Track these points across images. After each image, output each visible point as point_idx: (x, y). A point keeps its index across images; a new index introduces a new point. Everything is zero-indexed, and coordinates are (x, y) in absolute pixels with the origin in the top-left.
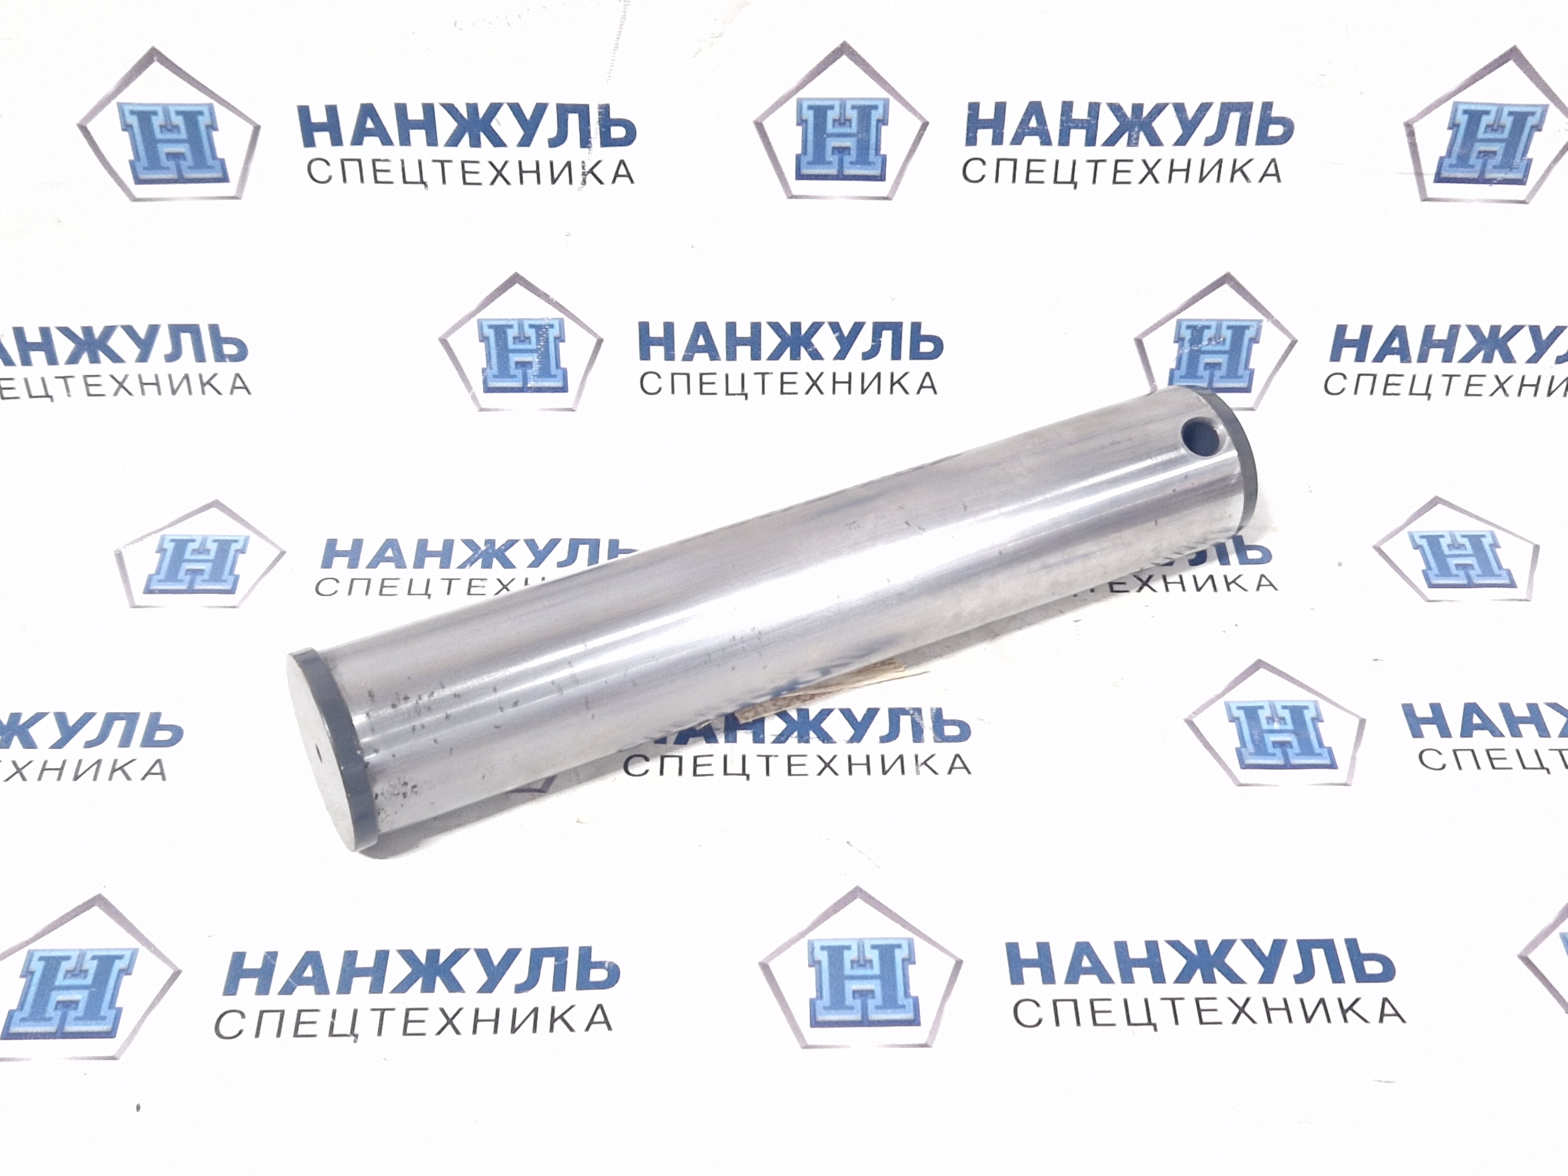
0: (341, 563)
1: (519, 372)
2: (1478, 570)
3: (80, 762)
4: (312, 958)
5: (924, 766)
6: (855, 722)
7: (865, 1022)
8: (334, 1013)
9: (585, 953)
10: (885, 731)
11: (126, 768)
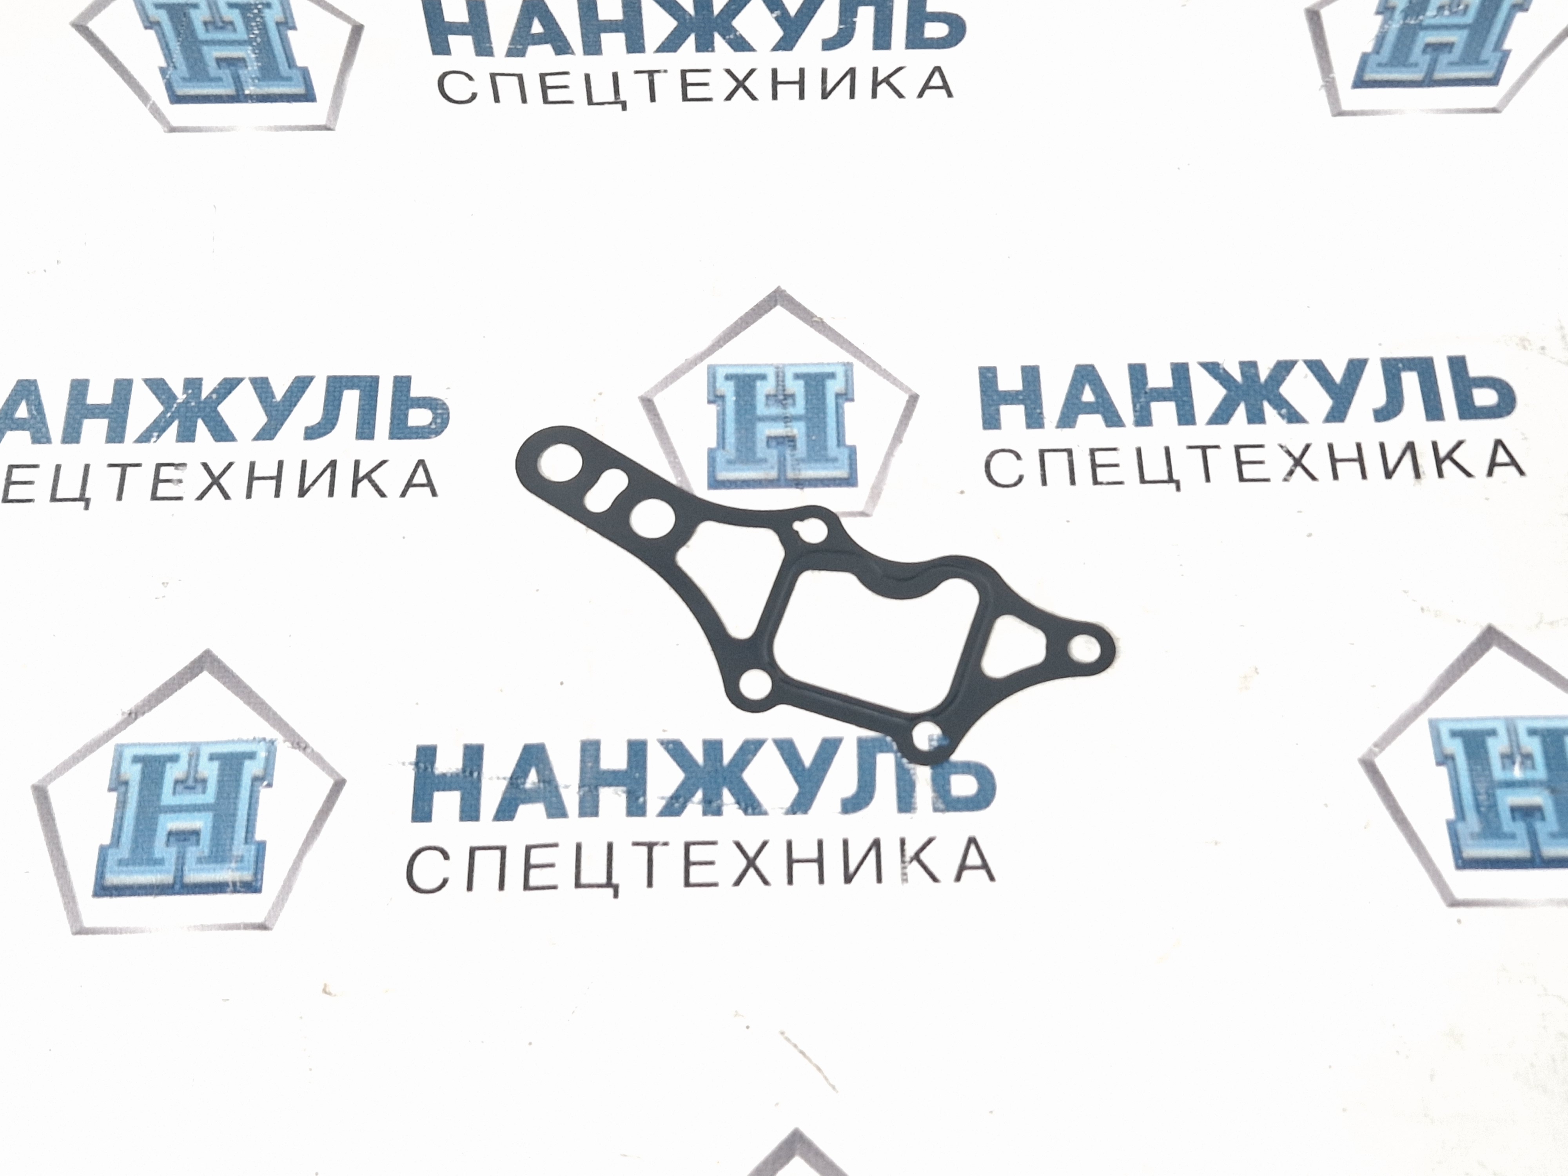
5: (915, 863)
6: (800, 769)
10: (850, 788)
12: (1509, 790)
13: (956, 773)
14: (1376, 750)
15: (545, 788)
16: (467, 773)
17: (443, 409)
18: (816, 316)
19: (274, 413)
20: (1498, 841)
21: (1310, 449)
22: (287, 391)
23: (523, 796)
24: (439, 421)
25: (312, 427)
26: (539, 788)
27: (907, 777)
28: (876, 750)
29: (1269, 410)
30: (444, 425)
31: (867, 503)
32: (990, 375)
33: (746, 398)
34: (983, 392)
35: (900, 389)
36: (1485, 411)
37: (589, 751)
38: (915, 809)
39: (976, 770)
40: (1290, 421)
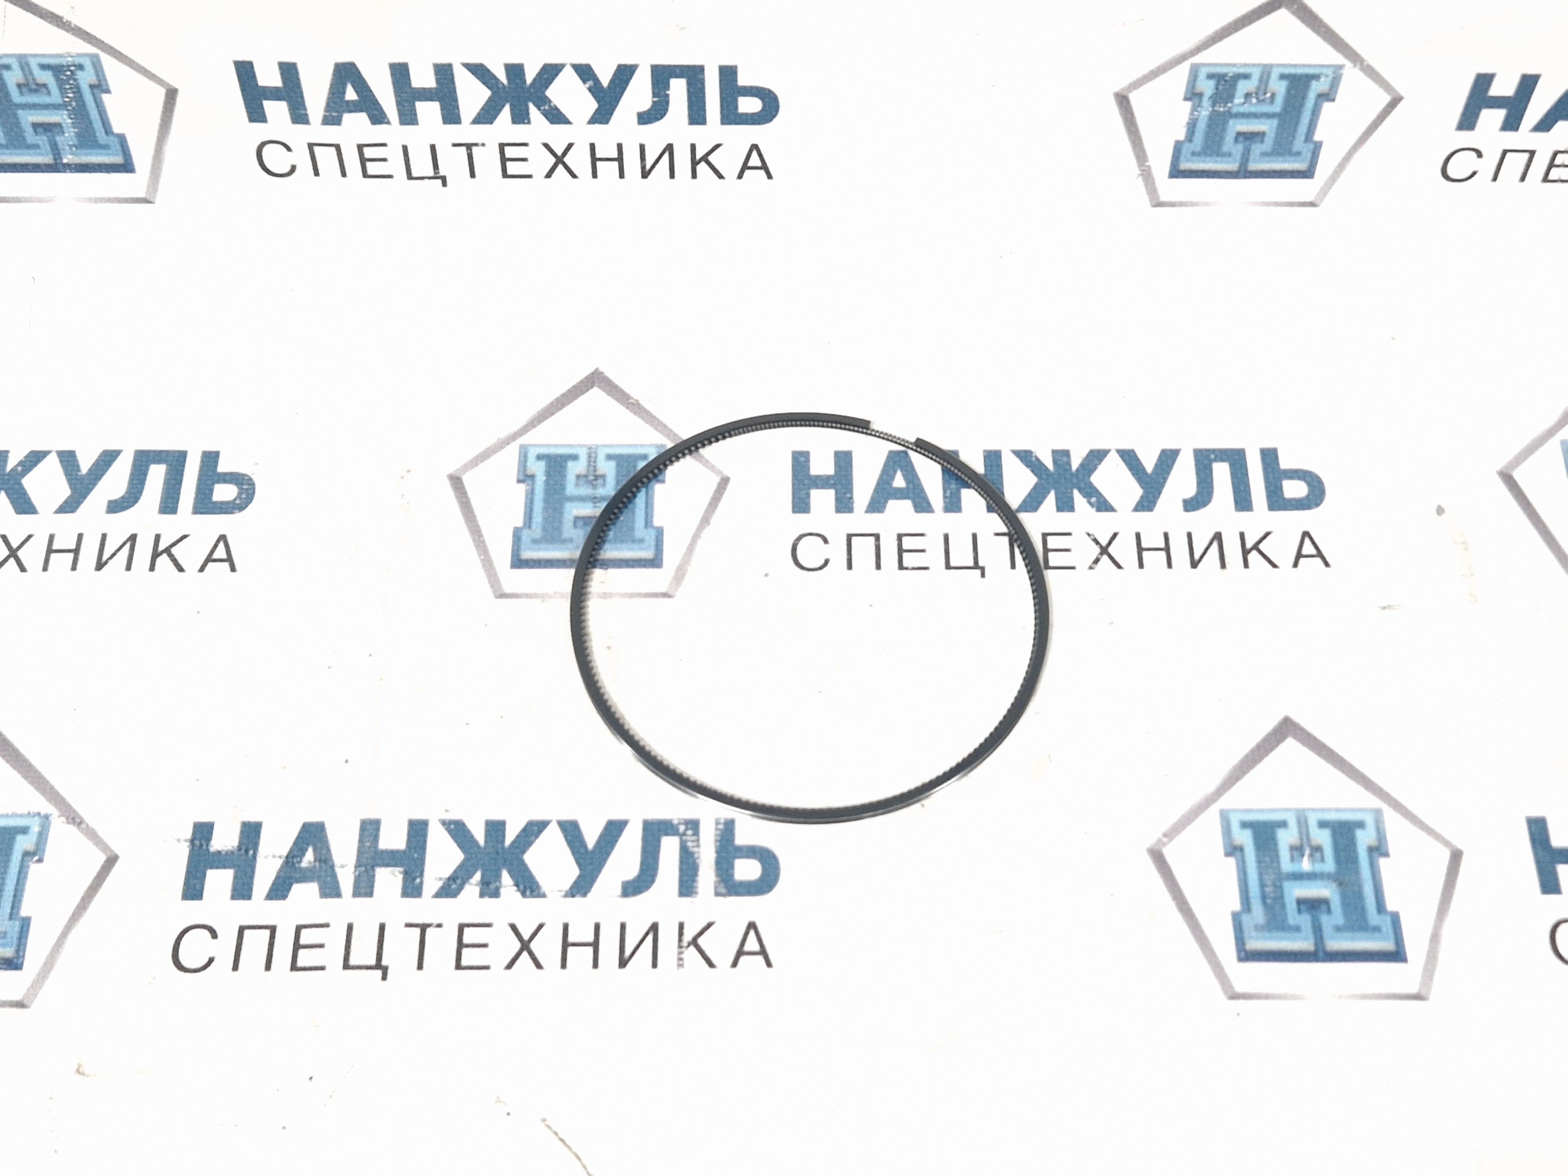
12: (1297, 883)
13: (740, 857)
14: (1165, 840)
15: (320, 867)
16: (243, 851)
17: (249, 485)
18: (632, 398)
19: (78, 486)
20: (1282, 934)
21: (1118, 537)
22: (94, 464)
23: (297, 876)
24: (244, 496)
25: (115, 501)
26: (315, 866)
27: (691, 861)
28: (662, 833)
29: (1078, 498)
30: (249, 501)
31: (670, 584)
32: (802, 459)
33: (556, 478)
34: (795, 476)
35: (712, 471)
36: (1294, 502)
37: (369, 830)
38: (696, 893)
39: (761, 854)
40: (1099, 510)
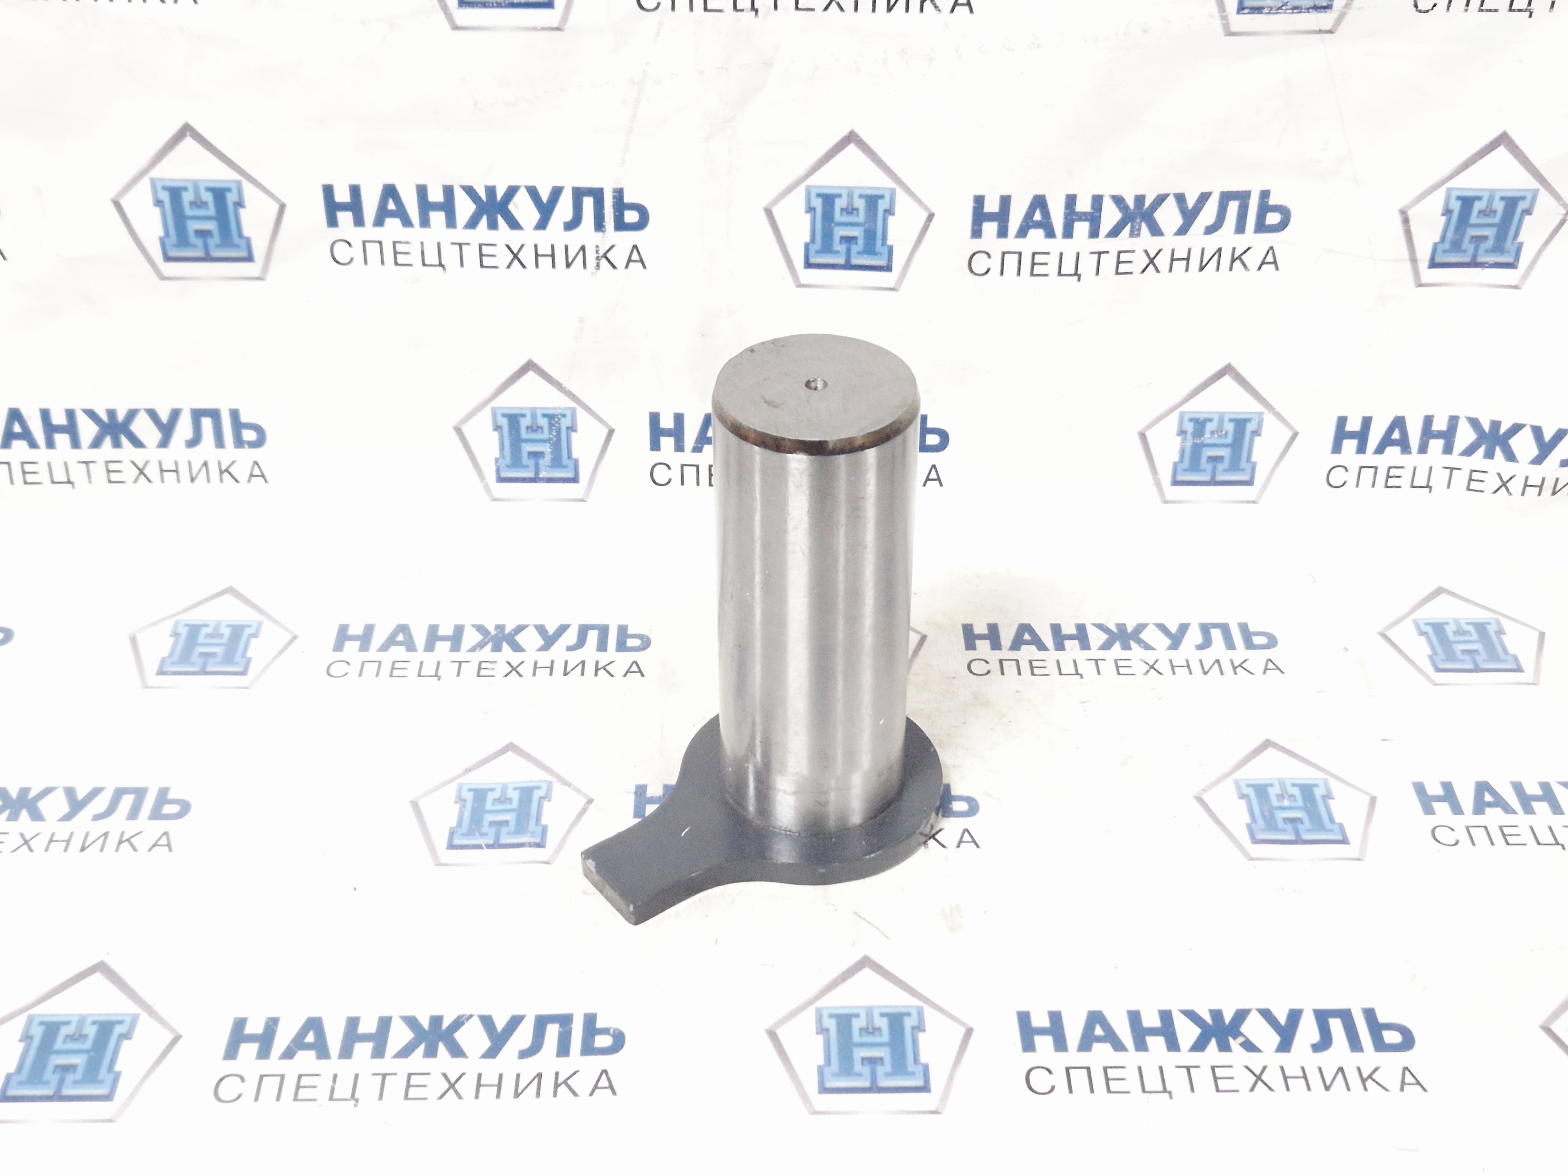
0: (352, 647)
1: (531, 462)
2: (1484, 655)
3: (87, 834)
4: (314, 1024)
7: (874, 1089)
8: (335, 1076)
9: (590, 1020)
11: (132, 840)
